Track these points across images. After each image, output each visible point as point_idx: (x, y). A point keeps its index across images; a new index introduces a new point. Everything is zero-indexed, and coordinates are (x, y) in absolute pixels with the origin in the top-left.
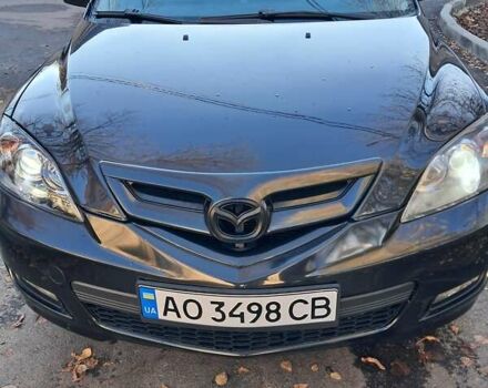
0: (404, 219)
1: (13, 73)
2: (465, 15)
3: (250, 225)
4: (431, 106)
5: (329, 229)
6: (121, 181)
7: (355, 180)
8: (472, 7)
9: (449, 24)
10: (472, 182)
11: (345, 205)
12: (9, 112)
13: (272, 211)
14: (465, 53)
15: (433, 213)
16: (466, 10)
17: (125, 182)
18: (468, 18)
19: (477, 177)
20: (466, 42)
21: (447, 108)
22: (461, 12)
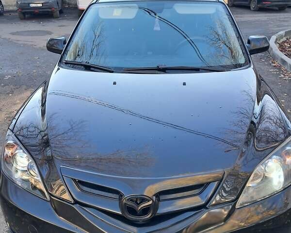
0: (237, 206)
1: (18, 76)
2: (284, 42)
3: (145, 211)
4: (259, 123)
5: (193, 213)
6: (72, 179)
7: (208, 184)
8: (288, 37)
9: (274, 50)
10: (279, 183)
11: (202, 198)
12: (11, 127)
13: (159, 200)
14: (283, 68)
15: (255, 202)
16: (285, 39)
17: (74, 180)
18: (286, 44)
19: (282, 179)
20: (284, 62)
21: (268, 124)
22: (282, 40)
